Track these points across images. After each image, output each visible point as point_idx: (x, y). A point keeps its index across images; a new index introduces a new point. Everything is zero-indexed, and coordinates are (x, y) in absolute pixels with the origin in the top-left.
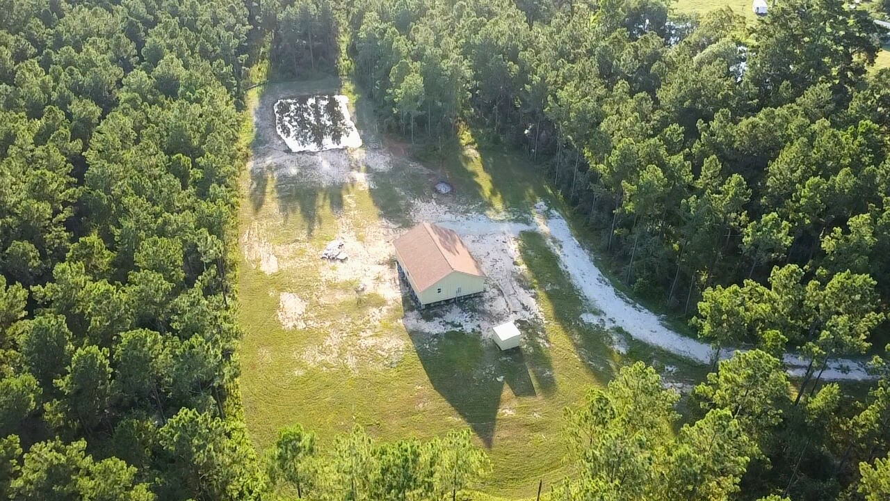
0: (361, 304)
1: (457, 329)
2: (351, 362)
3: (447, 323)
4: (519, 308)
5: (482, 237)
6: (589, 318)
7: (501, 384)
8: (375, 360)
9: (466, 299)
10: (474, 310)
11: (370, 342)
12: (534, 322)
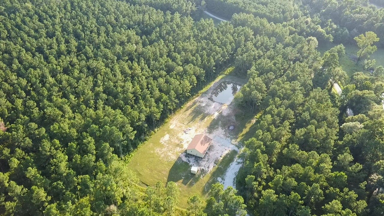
0: (178, 145)
1: (188, 162)
2: (163, 155)
3: (188, 160)
4: (207, 167)
5: (222, 145)
6: (219, 179)
7: (182, 179)
8: (167, 158)
9: (198, 157)
10: (197, 161)
11: (170, 154)
12: (206, 172)
